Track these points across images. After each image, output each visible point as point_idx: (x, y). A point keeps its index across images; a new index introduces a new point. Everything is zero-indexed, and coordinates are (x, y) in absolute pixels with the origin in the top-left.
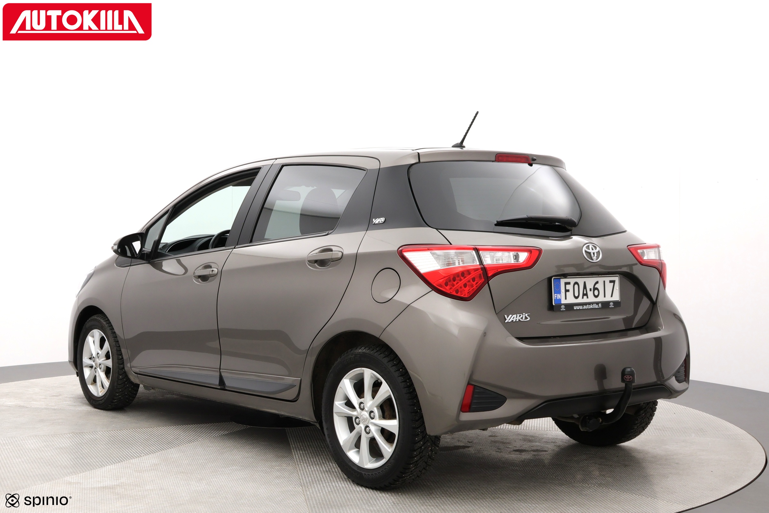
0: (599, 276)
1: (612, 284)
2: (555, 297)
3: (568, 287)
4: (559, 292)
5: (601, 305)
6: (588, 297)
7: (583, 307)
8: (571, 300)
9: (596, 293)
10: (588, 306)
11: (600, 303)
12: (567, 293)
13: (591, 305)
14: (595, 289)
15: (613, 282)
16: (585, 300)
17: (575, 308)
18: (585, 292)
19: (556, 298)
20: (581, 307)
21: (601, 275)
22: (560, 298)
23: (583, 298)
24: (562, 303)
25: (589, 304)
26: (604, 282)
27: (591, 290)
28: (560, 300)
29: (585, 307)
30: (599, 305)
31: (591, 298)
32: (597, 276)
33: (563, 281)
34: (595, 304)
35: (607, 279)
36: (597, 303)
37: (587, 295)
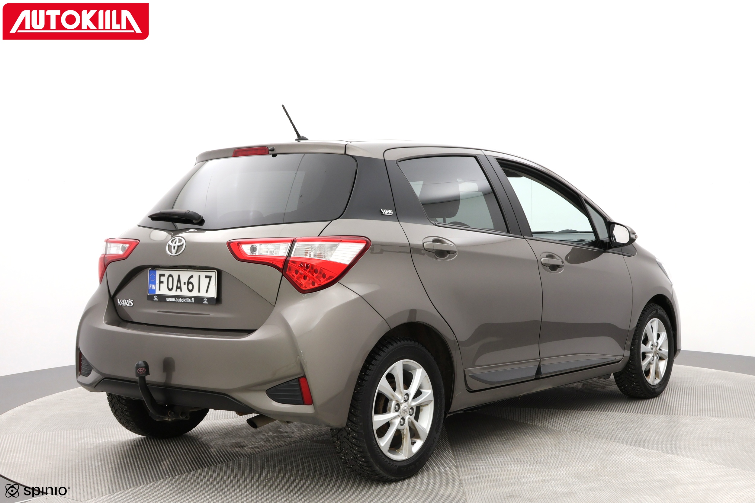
0: (195, 270)
1: (208, 279)
2: (150, 287)
3: (163, 279)
4: (154, 283)
5: (194, 300)
6: (181, 291)
7: (175, 300)
8: (164, 291)
9: (190, 287)
10: (180, 299)
11: (193, 298)
12: (161, 284)
13: (184, 298)
14: (189, 283)
15: (210, 277)
16: (179, 293)
17: (168, 300)
18: (179, 286)
20: (173, 300)
21: (197, 269)
23: (176, 291)
24: (156, 293)
25: (182, 297)
26: (199, 276)
27: (185, 283)
28: (155, 290)
29: (177, 300)
30: (192, 300)
31: (185, 292)
32: (193, 270)
33: (158, 273)
34: (188, 298)
35: (203, 274)
36: (190, 298)
37: (180, 288)
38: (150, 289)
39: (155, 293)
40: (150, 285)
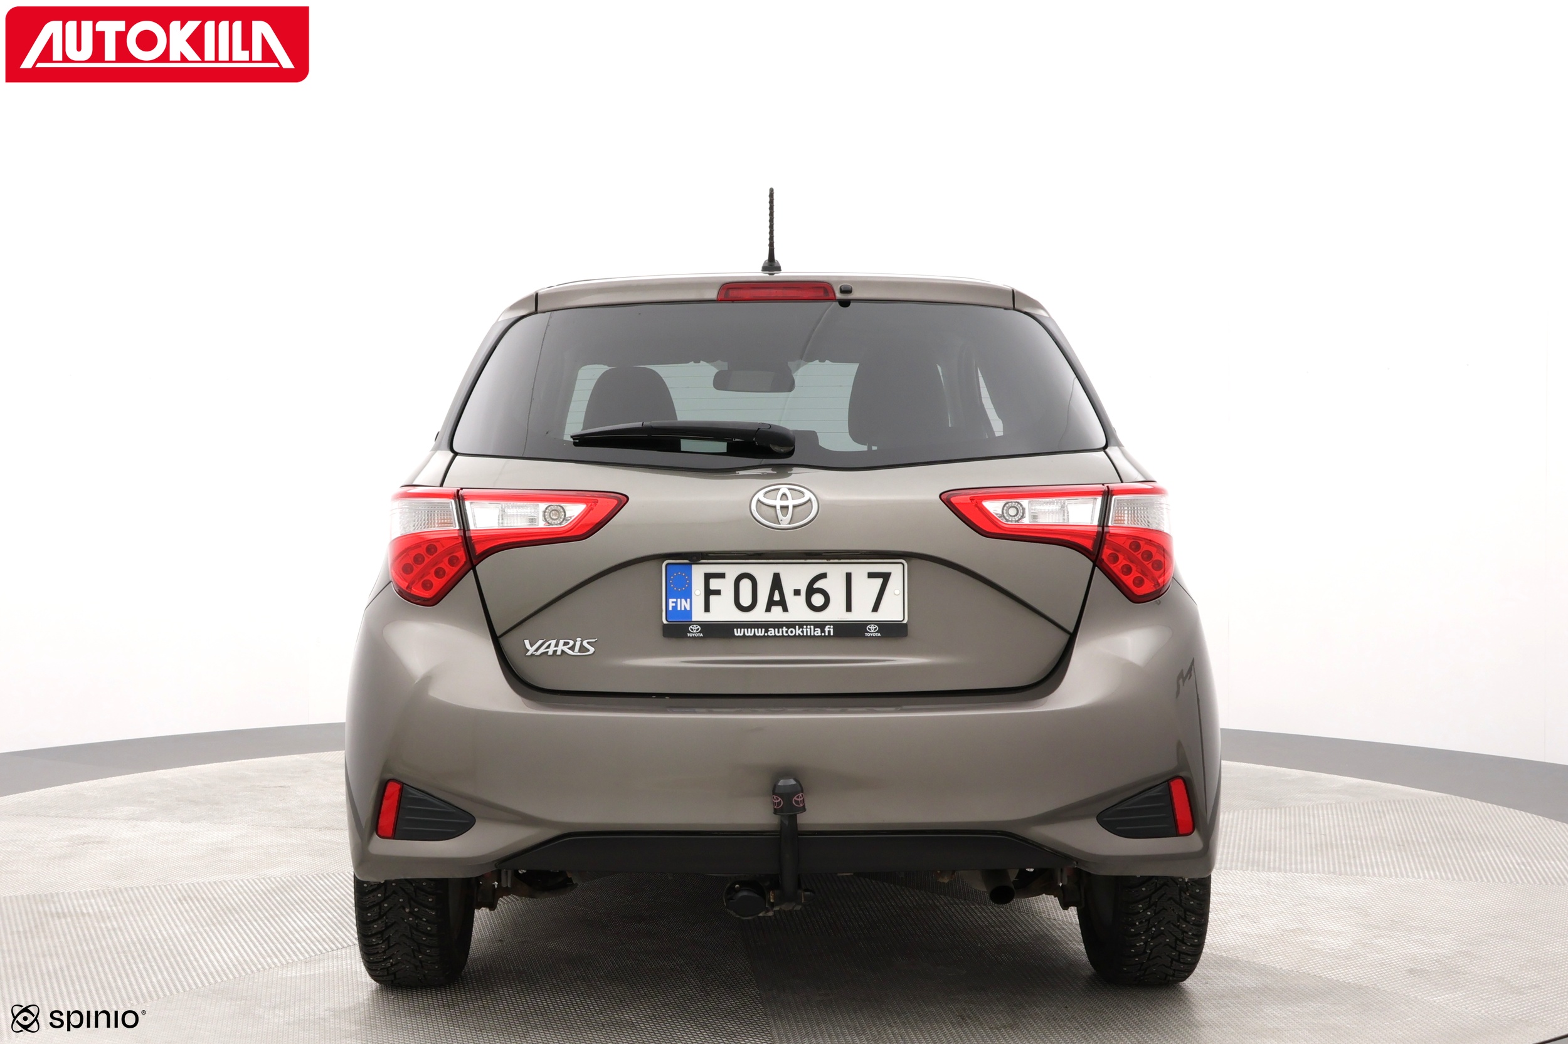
0: (832, 561)
1: (880, 581)
2: (671, 605)
3: (714, 584)
4: (687, 594)
5: (832, 630)
6: (785, 609)
7: (766, 631)
8: (723, 611)
9: (817, 600)
10: (785, 629)
11: (830, 625)
12: (712, 598)
13: (797, 627)
14: (811, 591)
15: (886, 577)
16: (777, 614)
17: (738, 633)
18: (777, 597)
19: (675, 608)
20: (760, 633)
21: (840, 559)
22: (688, 609)
23: (768, 609)
24: (693, 620)
25: (791, 625)
26: (849, 576)
27: (797, 592)
28: (689, 613)
29: (772, 632)
30: (827, 629)
31: (798, 611)
32: (825, 561)
33: (698, 572)
34: (812, 627)
35: (859, 571)
36: (821, 625)
37: (783, 604)
38: (670, 609)
39: (691, 618)
40: (671, 600)
